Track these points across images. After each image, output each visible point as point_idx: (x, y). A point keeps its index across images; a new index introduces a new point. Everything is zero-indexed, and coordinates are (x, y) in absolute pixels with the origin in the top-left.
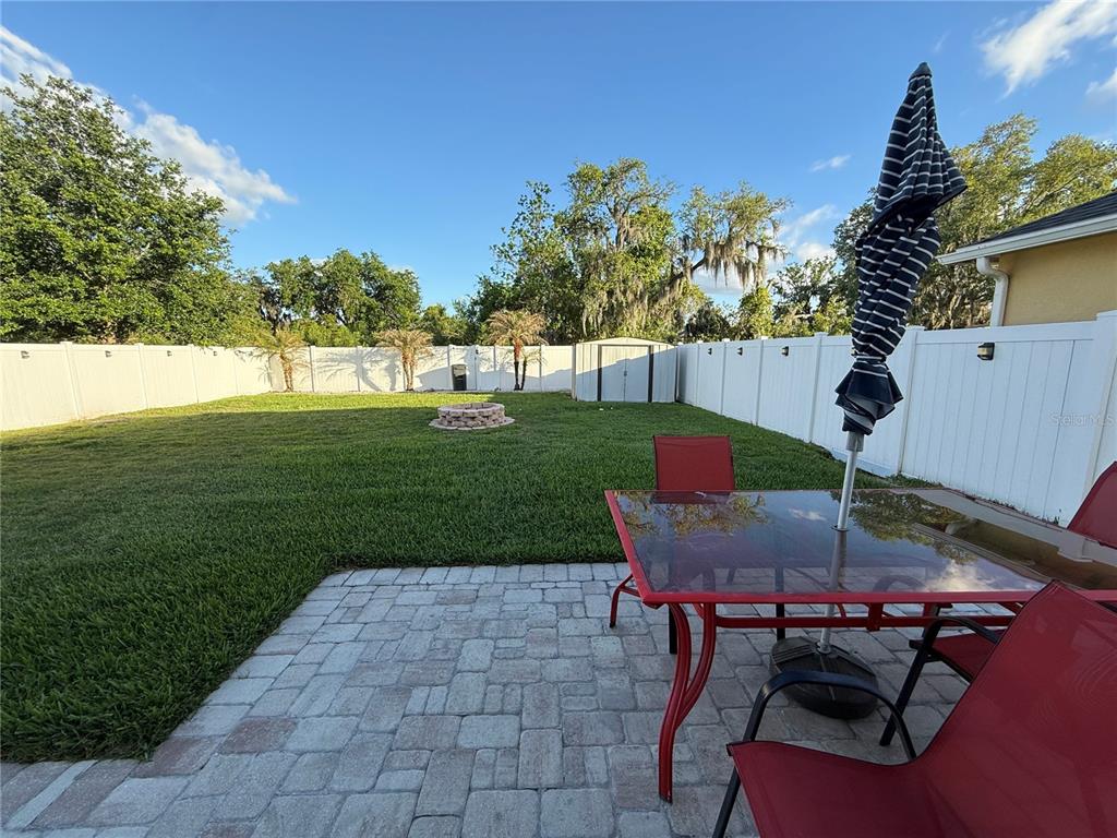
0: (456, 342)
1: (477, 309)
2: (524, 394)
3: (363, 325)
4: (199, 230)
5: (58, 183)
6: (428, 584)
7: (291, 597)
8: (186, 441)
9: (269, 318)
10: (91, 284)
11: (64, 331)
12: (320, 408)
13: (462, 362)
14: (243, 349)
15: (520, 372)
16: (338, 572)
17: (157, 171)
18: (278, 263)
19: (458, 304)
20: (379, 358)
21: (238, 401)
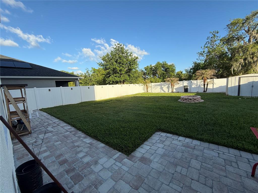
0: (185, 80)
1: (192, 70)
2: (207, 93)
3: (162, 77)
4: (135, 63)
5: (117, 60)
6: (180, 140)
7: (150, 134)
8: (132, 101)
9: (144, 78)
10: (120, 75)
11: (117, 83)
12: (153, 96)
13: (187, 85)
14: (140, 84)
15: (206, 87)
16: (158, 132)
17: (129, 54)
18: (146, 67)
19: (186, 70)
20: (165, 85)
21: (139, 94)
